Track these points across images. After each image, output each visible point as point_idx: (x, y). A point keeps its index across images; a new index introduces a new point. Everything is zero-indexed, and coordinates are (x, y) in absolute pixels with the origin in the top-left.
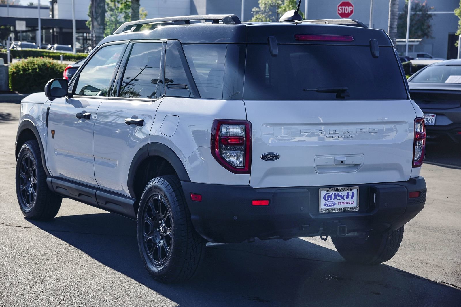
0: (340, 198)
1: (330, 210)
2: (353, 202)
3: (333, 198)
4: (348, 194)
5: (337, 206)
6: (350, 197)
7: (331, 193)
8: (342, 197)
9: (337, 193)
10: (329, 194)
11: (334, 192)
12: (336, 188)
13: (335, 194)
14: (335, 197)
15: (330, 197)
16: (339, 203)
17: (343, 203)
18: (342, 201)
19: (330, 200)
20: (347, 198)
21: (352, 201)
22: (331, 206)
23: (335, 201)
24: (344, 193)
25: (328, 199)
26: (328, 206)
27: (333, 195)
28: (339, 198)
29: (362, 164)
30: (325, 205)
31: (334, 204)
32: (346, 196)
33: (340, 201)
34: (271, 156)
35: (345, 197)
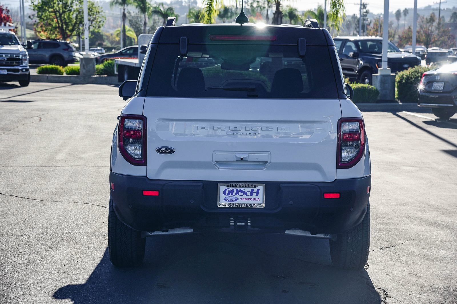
0: (243, 194)
1: (231, 205)
2: (259, 199)
3: (234, 193)
4: (252, 190)
5: (239, 201)
6: (254, 194)
7: (232, 189)
8: (245, 193)
9: (239, 189)
10: (230, 189)
11: (236, 188)
12: (238, 184)
13: (237, 190)
14: (237, 193)
15: (231, 192)
16: (241, 198)
17: (246, 199)
18: (245, 197)
19: (231, 195)
20: (251, 194)
21: (257, 197)
22: (232, 201)
23: (237, 196)
24: (247, 190)
25: (229, 194)
26: (229, 201)
27: (235, 191)
28: (241, 194)
29: (269, 161)
30: (225, 200)
31: (236, 200)
32: (250, 192)
33: (242, 197)
34: (165, 150)
35: (249, 194)
